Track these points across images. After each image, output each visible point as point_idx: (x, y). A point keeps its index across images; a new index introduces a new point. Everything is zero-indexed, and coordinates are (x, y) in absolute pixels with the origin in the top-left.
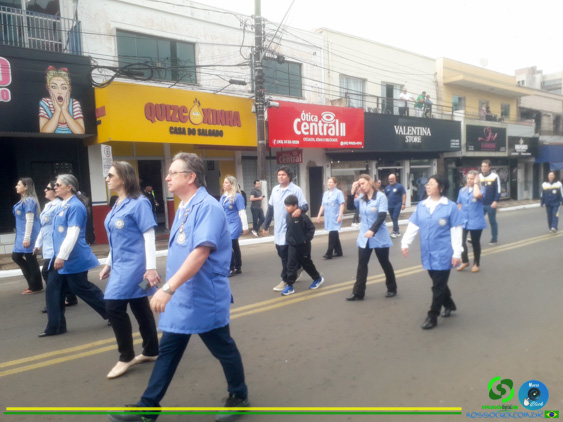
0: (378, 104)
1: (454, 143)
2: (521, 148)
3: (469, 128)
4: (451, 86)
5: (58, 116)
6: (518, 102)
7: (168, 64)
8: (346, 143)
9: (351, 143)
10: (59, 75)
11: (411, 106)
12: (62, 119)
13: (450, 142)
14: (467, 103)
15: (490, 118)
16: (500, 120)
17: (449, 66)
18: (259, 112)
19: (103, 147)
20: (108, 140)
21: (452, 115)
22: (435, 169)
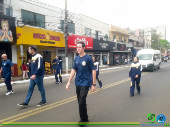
0: (95, 36)
1: (114, 48)
2: (130, 50)
4: (113, 32)
5: (5, 35)
9: (89, 47)
14: (116, 37)
15: (122, 42)
16: (124, 42)
18: (66, 37)
19: (21, 46)
20: (22, 44)
21: (113, 40)
22: (108, 55)
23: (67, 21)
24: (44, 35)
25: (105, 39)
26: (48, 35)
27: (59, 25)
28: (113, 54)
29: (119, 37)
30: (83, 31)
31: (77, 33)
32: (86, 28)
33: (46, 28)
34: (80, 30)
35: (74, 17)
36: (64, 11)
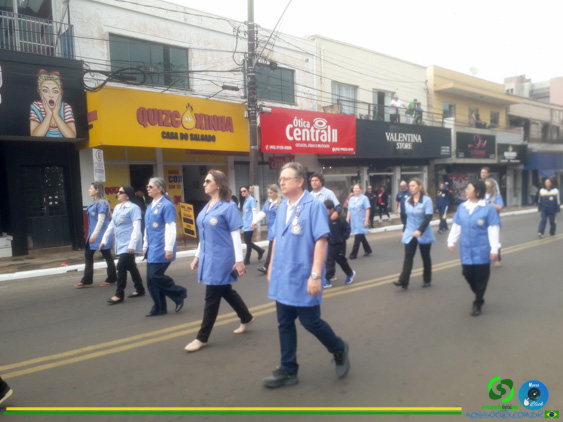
0: (369, 110)
1: (445, 150)
3: (459, 135)
4: (441, 94)
5: (50, 119)
6: (507, 110)
7: (161, 69)
8: (338, 149)
9: (342, 149)
10: (51, 79)
11: (402, 113)
12: (53, 122)
13: (440, 150)
14: (457, 111)
15: (479, 125)
17: (440, 73)
18: (252, 118)
19: (94, 151)
20: (99, 144)
21: (443, 122)
22: (425, 175)
24: (176, 114)
28: (444, 172)
30: (324, 95)
31: (302, 103)
34: (315, 92)
35: (278, 43)
36: (244, 28)
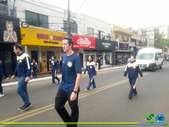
2: (132, 49)
4: (115, 32)
8: (91, 47)
15: (125, 41)
16: (127, 42)
19: (25, 46)
20: (26, 44)
21: (116, 40)
22: (111, 55)
23: (70, 22)
24: (48, 36)
25: (108, 39)
26: (51, 35)
27: (62, 26)
28: (115, 54)
29: (122, 37)
30: (85, 31)
31: (80, 33)
32: (89, 28)
33: (49, 28)
34: (83, 30)
35: (77, 17)
36: (67, 11)
